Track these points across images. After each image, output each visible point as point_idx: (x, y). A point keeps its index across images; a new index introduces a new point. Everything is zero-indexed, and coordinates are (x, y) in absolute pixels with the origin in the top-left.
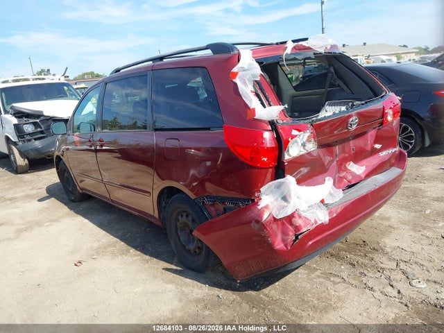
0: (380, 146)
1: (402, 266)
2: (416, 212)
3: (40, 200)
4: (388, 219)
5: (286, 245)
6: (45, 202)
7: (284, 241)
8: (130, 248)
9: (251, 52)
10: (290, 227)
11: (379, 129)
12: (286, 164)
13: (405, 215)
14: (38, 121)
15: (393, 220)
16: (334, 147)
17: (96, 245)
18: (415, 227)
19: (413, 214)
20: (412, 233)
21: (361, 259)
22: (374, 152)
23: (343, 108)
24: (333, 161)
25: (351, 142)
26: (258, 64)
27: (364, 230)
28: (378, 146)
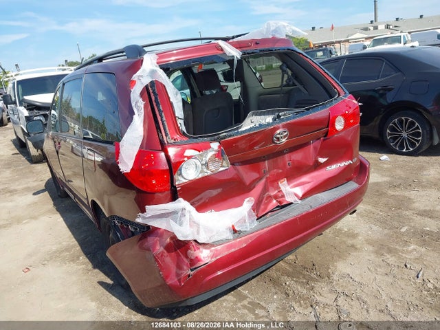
0: (325, 159)
1: (341, 301)
2: (390, 229)
3: (35, 194)
4: (354, 236)
5: (179, 281)
6: (38, 196)
7: (178, 275)
8: (83, 253)
9: (157, 57)
10: (185, 259)
11: (324, 140)
12: (178, 189)
13: (376, 231)
14: (47, 113)
15: (360, 238)
16: (261, 163)
17: (54, 248)
18: (381, 248)
19: (386, 231)
20: (373, 256)
21: (299, 287)
22: (318, 166)
23: (269, 119)
24: (260, 179)
25: (286, 155)
26: (161, 70)
27: (321, 249)
28: (322, 160)
